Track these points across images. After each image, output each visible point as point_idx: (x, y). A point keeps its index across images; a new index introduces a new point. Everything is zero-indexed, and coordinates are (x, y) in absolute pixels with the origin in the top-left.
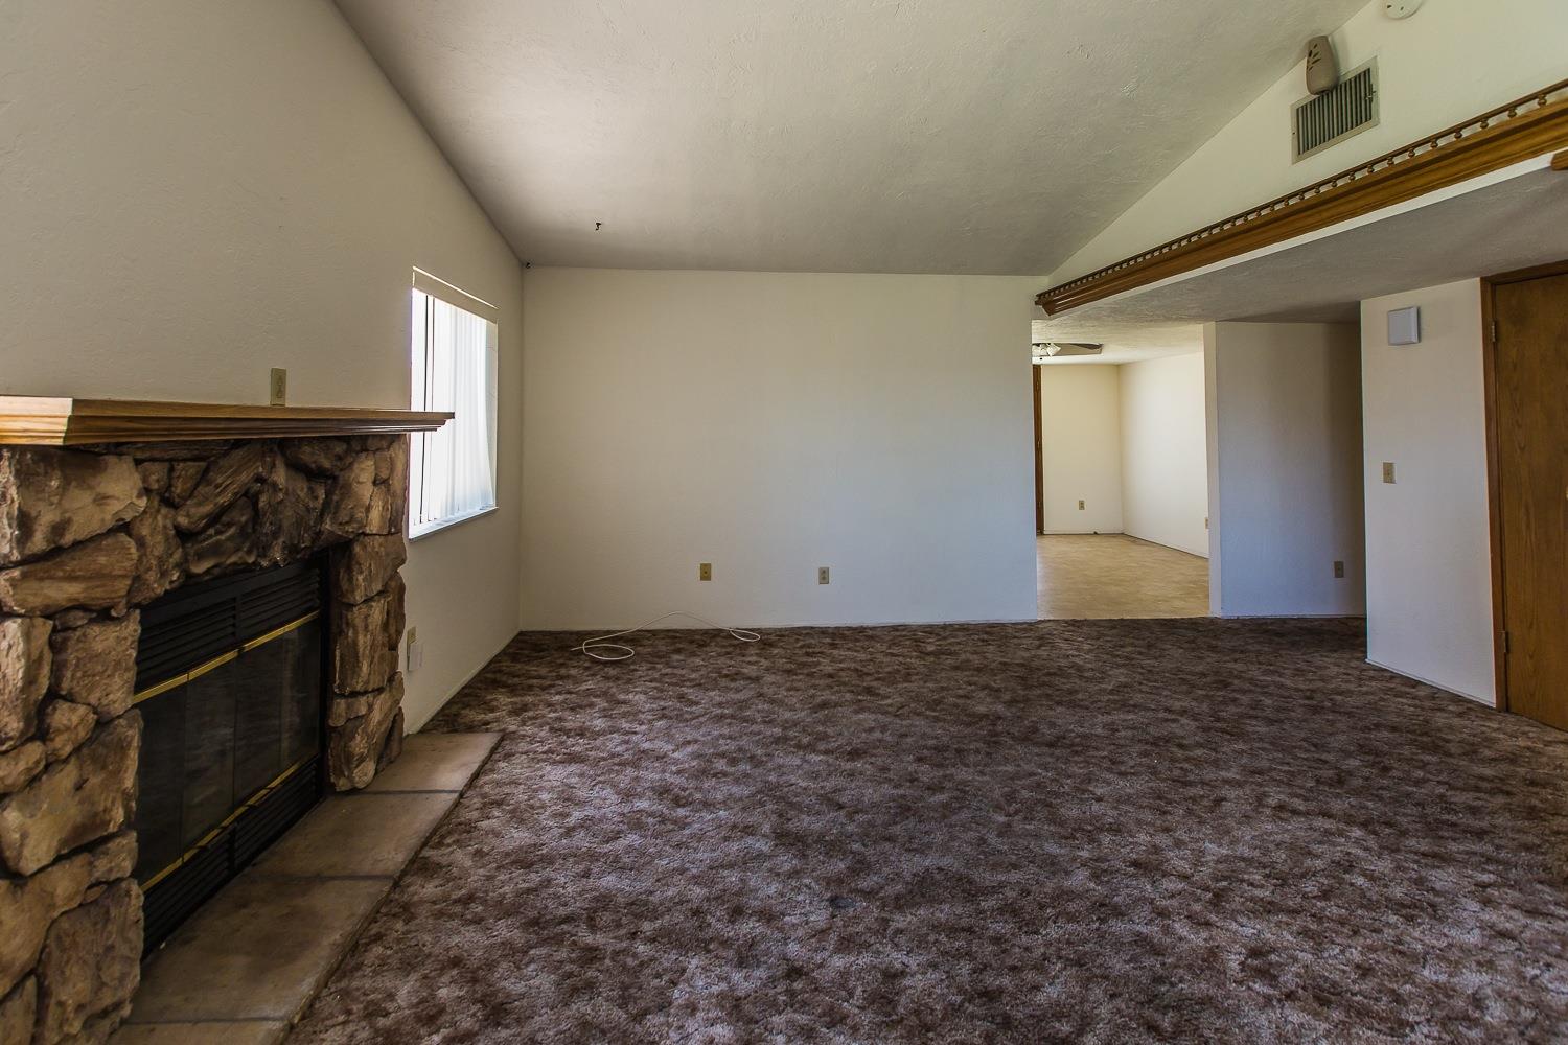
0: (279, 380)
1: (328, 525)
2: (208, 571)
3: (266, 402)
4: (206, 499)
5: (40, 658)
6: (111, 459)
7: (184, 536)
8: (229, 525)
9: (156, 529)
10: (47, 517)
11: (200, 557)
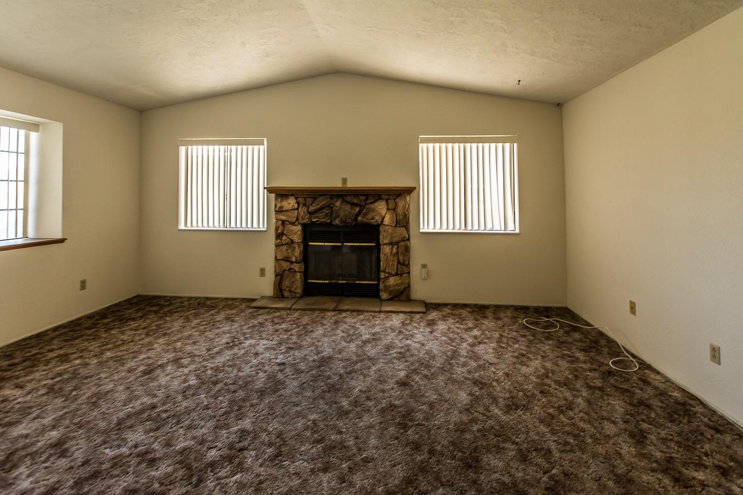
0: (344, 181)
1: (359, 218)
2: (316, 221)
3: (340, 186)
4: (314, 206)
5: (279, 227)
6: (290, 197)
7: (311, 213)
8: (323, 213)
9: (302, 210)
10: (279, 205)
11: (314, 218)
